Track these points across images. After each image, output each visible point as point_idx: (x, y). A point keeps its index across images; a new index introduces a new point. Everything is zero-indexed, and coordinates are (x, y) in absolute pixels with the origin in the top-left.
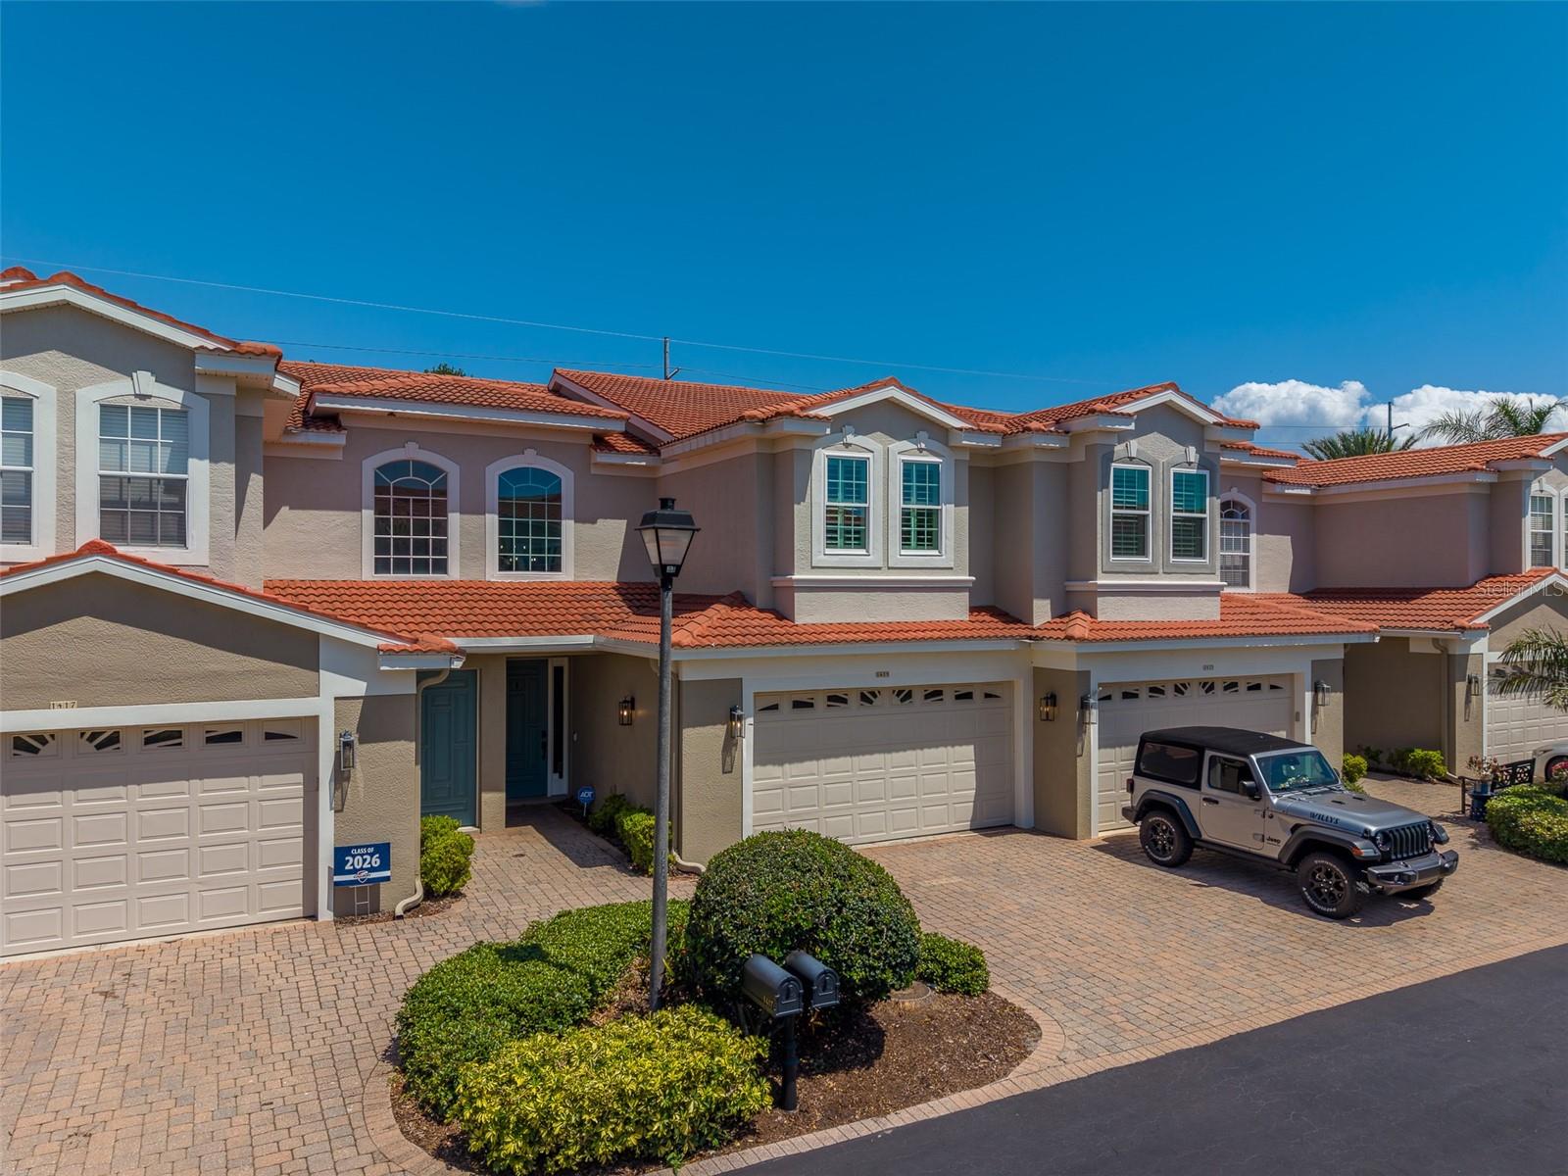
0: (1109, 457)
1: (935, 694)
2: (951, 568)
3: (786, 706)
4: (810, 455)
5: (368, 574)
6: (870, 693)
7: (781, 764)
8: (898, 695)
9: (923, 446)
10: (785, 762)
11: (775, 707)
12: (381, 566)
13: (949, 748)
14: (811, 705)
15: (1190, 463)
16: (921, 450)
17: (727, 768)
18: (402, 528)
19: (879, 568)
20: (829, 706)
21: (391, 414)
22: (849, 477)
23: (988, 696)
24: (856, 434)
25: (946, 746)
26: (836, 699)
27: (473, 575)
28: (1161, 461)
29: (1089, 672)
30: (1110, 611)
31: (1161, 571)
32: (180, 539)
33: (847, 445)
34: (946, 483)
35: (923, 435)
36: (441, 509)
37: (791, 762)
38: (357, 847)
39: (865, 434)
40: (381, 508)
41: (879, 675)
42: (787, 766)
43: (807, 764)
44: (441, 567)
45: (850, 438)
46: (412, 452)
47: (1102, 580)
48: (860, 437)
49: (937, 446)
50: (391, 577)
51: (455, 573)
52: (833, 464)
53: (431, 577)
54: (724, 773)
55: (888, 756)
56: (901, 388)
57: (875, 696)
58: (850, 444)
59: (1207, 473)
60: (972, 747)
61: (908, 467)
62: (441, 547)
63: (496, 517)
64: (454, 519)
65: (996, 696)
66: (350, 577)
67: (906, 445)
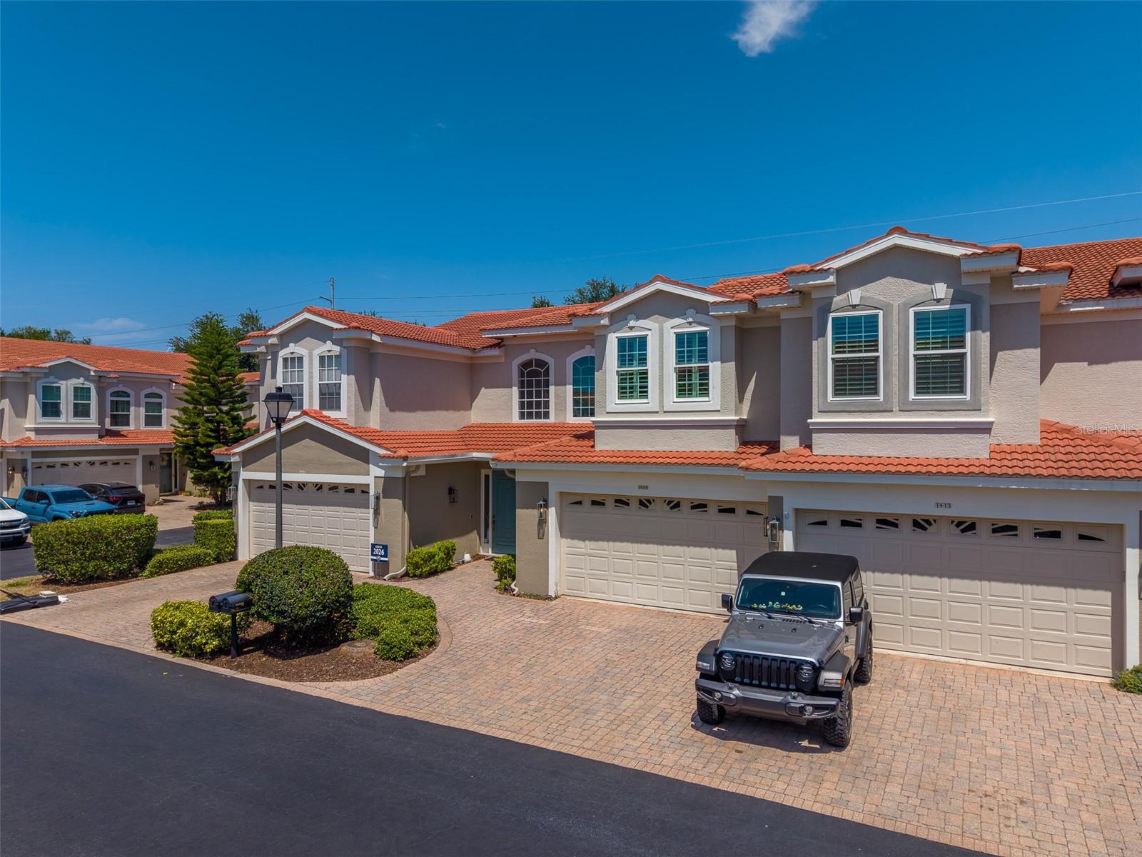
0: (826, 309)
1: (700, 506)
2: (719, 411)
3: (587, 504)
4: (604, 339)
5: (516, 419)
6: (646, 500)
7: (584, 540)
8: (668, 504)
9: (691, 320)
10: (587, 539)
11: (580, 503)
12: (522, 416)
13: (713, 549)
14: (603, 504)
15: (938, 301)
16: (690, 323)
17: (541, 536)
18: (530, 396)
19: (657, 412)
20: (616, 506)
21: (515, 336)
22: (633, 350)
23: (749, 512)
24: (638, 319)
25: (710, 547)
26: (621, 502)
27: (560, 420)
28: (896, 304)
29: (782, 498)
30: (824, 446)
31: (896, 408)
32: (338, 408)
33: (631, 328)
34: (713, 346)
35: (691, 311)
36: (547, 385)
37: (590, 540)
38: (378, 545)
39: (645, 318)
40: (522, 385)
41: (640, 487)
42: (587, 542)
43: (601, 543)
44: (547, 415)
45: (632, 323)
46: (532, 355)
47: (817, 419)
48: (642, 321)
49: (701, 317)
50: (526, 421)
51: (552, 419)
52: (622, 342)
53: (543, 421)
54: (539, 538)
55: (661, 547)
56: (664, 281)
57: (650, 503)
58: (634, 327)
59: (968, 307)
60: (734, 552)
61: (680, 339)
62: (547, 405)
63: (572, 386)
64: (552, 389)
65: (760, 514)
66: (508, 421)
67: (678, 321)
